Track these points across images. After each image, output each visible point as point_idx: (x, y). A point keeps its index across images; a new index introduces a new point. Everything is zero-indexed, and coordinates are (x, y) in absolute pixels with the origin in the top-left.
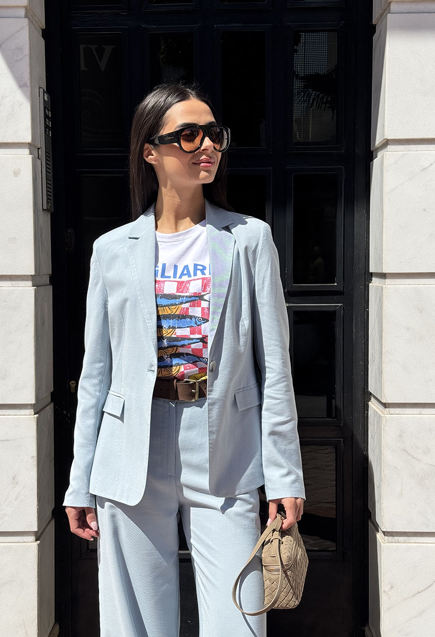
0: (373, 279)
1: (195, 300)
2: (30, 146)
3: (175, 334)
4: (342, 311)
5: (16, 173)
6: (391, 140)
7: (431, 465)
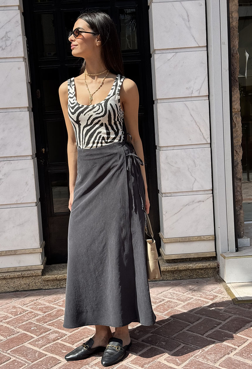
0: (154, 102)
2: (23, 58)
5: (19, 69)
6: (156, 49)
7: (178, 168)
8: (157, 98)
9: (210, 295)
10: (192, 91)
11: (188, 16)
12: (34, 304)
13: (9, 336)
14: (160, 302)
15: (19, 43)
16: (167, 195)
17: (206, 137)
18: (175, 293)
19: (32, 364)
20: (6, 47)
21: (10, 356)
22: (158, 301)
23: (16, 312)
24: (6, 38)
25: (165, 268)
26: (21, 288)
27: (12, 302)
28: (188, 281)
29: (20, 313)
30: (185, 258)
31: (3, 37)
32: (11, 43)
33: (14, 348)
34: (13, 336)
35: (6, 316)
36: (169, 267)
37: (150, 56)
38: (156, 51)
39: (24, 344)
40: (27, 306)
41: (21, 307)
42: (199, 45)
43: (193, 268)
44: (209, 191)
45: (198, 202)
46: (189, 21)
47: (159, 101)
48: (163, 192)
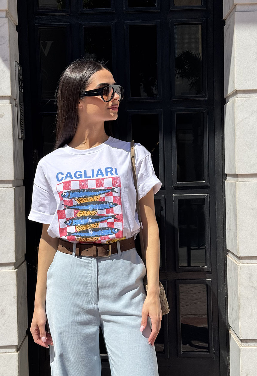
0: (228, 177)
1: (109, 192)
2: (10, 98)
3: (97, 214)
4: (209, 198)
5: (2, 115)
6: (239, 90)
8: (237, 173)
16: (249, 343)
48: (242, 339)
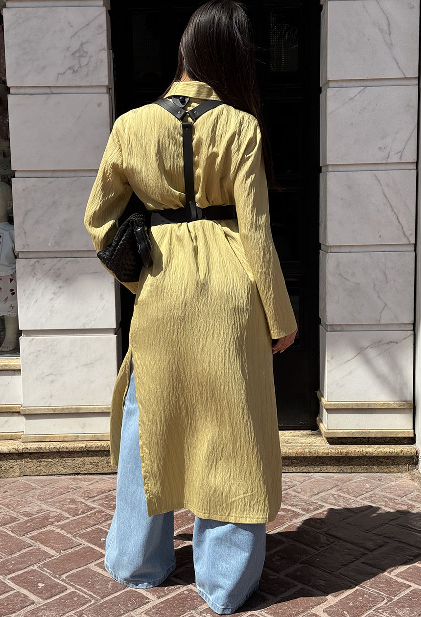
0: (322, 170)
2: (107, 87)
5: (99, 105)
6: (331, 81)
7: (356, 283)
8: (328, 163)
9: (402, 505)
10: (389, 152)
11: (389, 25)
12: (106, 498)
13: (65, 550)
14: (315, 510)
15: (101, 62)
16: (335, 328)
17: (408, 233)
18: (341, 496)
19: (102, 601)
20: (80, 69)
21: (65, 584)
22: (312, 507)
23: (77, 509)
24: (80, 53)
25: (326, 451)
26: (85, 469)
27: (69, 492)
28: (365, 477)
29: (83, 513)
30: (361, 438)
31: (76, 52)
32: (89, 62)
33: (72, 572)
34: (70, 551)
35: (60, 516)
36: (333, 451)
37: (319, 91)
38: (330, 82)
39: (89, 565)
40: (94, 501)
41: (83, 501)
42: (405, 76)
43: (374, 455)
44: (408, 326)
45: (388, 343)
46: (390, 34)
47: (330, 169)
48: (328, 324)
